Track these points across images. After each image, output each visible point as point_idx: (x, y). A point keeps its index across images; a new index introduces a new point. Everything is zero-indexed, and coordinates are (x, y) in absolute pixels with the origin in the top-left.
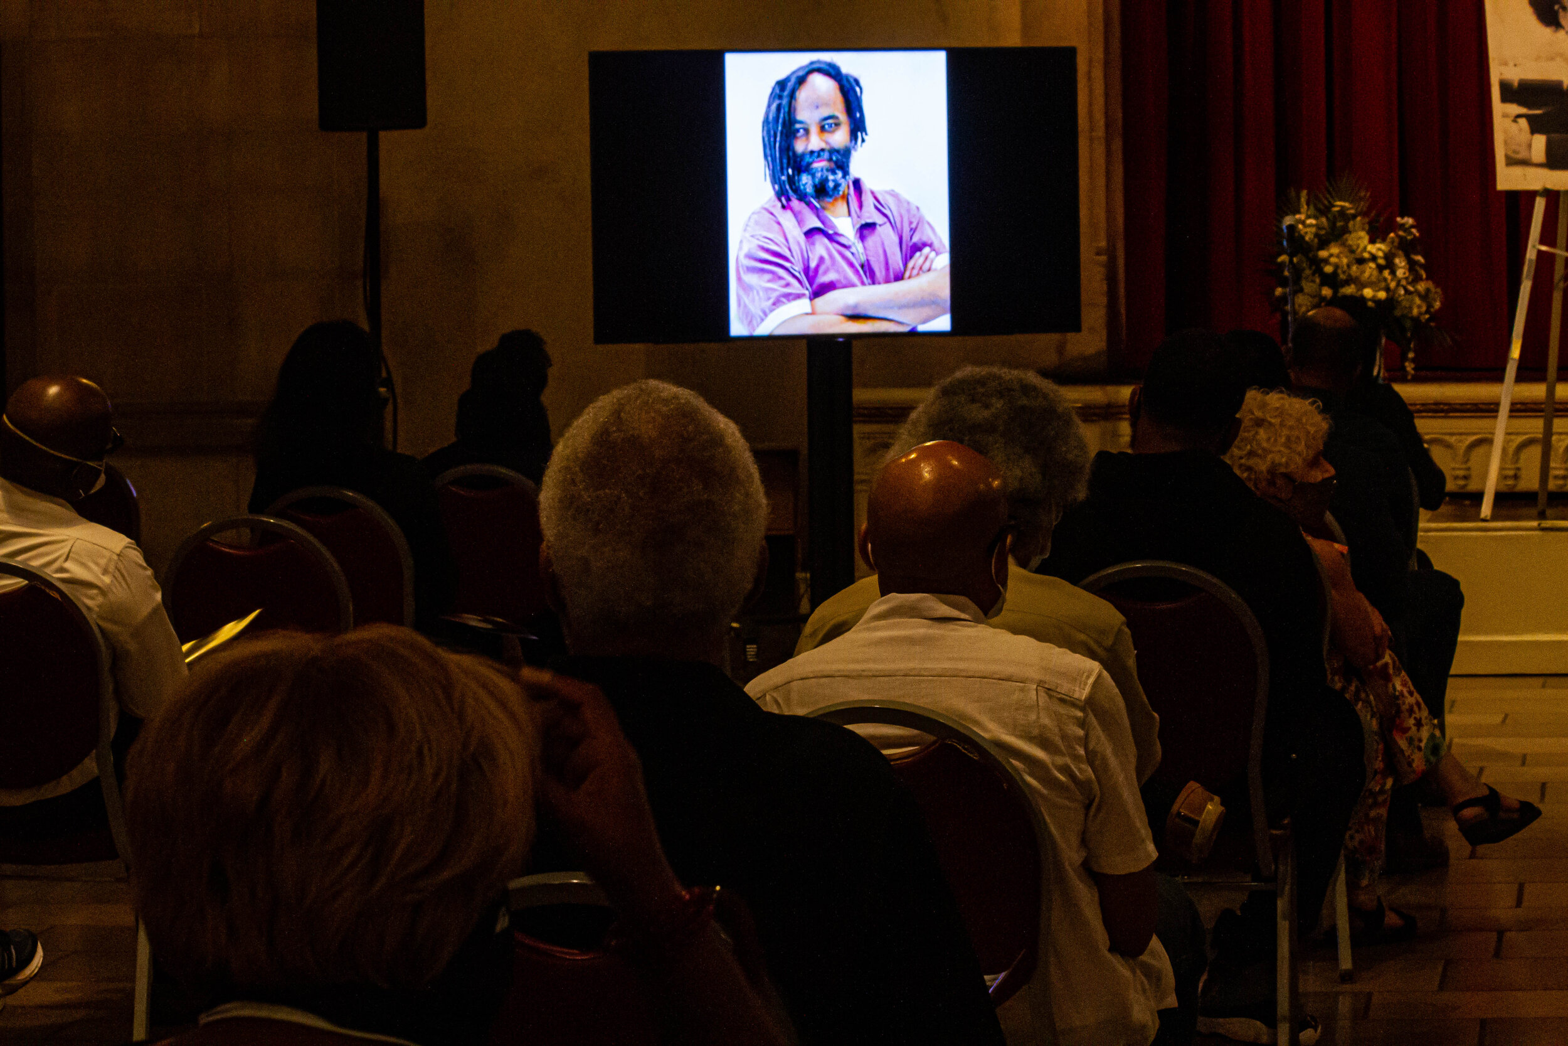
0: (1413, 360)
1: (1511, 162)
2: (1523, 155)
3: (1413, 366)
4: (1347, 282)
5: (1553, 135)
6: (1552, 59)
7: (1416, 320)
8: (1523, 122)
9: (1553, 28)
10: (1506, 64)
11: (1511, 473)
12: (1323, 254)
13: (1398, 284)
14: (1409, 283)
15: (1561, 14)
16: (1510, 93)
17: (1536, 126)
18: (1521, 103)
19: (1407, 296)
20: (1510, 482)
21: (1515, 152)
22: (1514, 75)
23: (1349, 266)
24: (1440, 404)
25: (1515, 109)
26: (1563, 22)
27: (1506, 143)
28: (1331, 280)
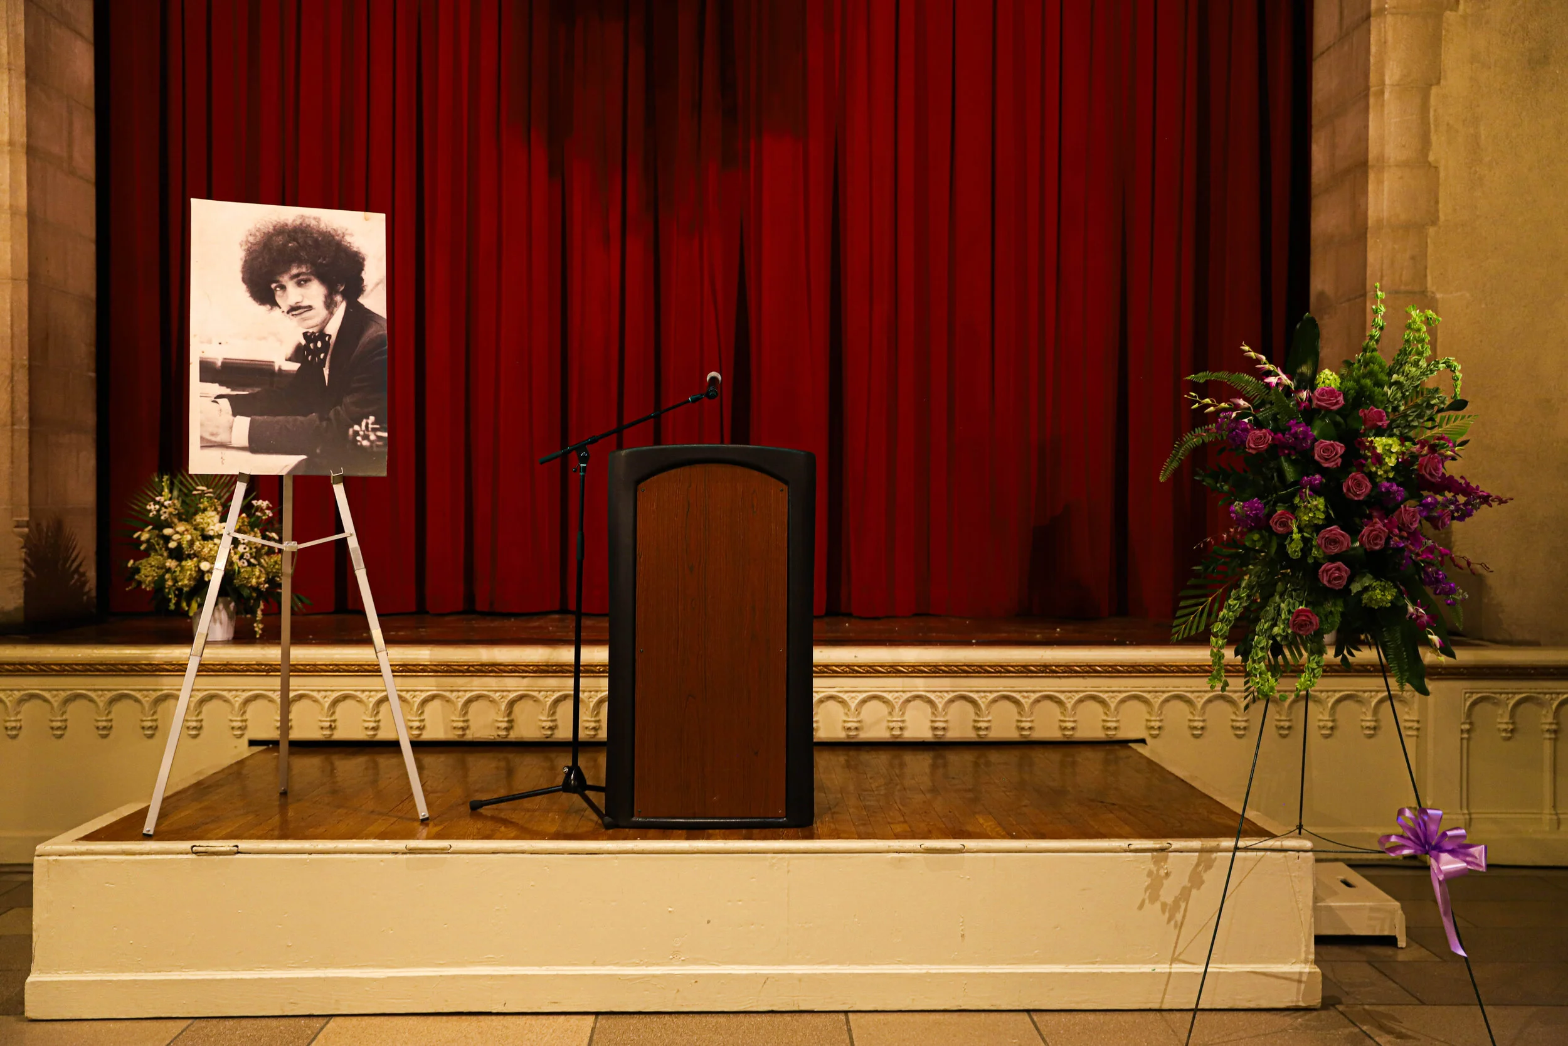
0: (261, 622)
1: (207, 444)
2: (222, 438)
3: (261, 626)
4: (190, 557)
5: (258, 418)
6: (264, 338)
7: (256, 589)
8: (225, 403)
9: (268, 307)
10: (210, 342)
11: (328, 724)
12: (167, 531)
13: (241, 557)
14: (252, 557)
15: (279, 293)
16: (209, 372)
17: (239, 407)
18: (222, 384)
19: (249, 569)
20: (328, 732)
21: (212, 434)
22: (218, 355)
23: (191, 543)
24: (262, 665)
25: (216, 389)
26: (278, 300)
27: (202, 425)
28: (178, 554)
